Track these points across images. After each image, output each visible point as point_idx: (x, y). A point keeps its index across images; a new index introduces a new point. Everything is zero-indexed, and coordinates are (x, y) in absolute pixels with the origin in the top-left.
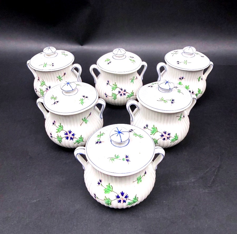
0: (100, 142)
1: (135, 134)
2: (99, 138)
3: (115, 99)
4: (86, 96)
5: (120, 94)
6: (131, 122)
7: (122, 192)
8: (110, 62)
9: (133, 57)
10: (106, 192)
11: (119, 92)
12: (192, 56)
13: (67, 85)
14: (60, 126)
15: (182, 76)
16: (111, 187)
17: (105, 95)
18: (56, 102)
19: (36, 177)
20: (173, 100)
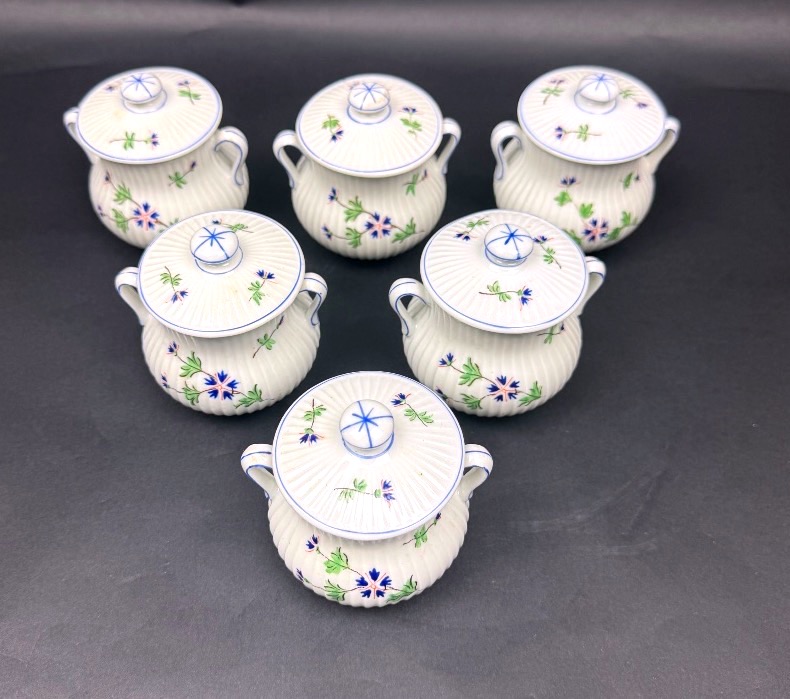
0: (314, 438)
1: (411, 413)
2: (308, 424)
3: (356, 244)
4: (267, 272)
5: (372, 231)
6: (404, 336)
7: (374, 570)
8: (340, 133)
9: (414, 110)
10: (330, 568)
11: (370, 226)
12: (607, 109)
13: (212, 244)
14: (193, 360)
15: (570, 176)
16: (344, 558)
17: (323, 232)
18: (179, 294)
19: (128, 505)
20: (527, 292)
